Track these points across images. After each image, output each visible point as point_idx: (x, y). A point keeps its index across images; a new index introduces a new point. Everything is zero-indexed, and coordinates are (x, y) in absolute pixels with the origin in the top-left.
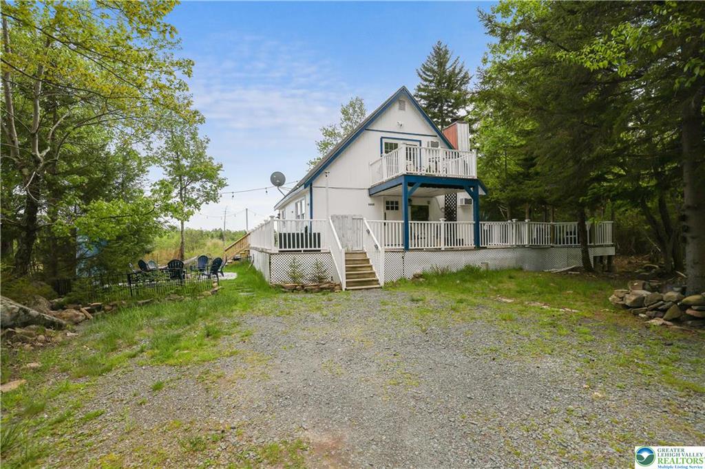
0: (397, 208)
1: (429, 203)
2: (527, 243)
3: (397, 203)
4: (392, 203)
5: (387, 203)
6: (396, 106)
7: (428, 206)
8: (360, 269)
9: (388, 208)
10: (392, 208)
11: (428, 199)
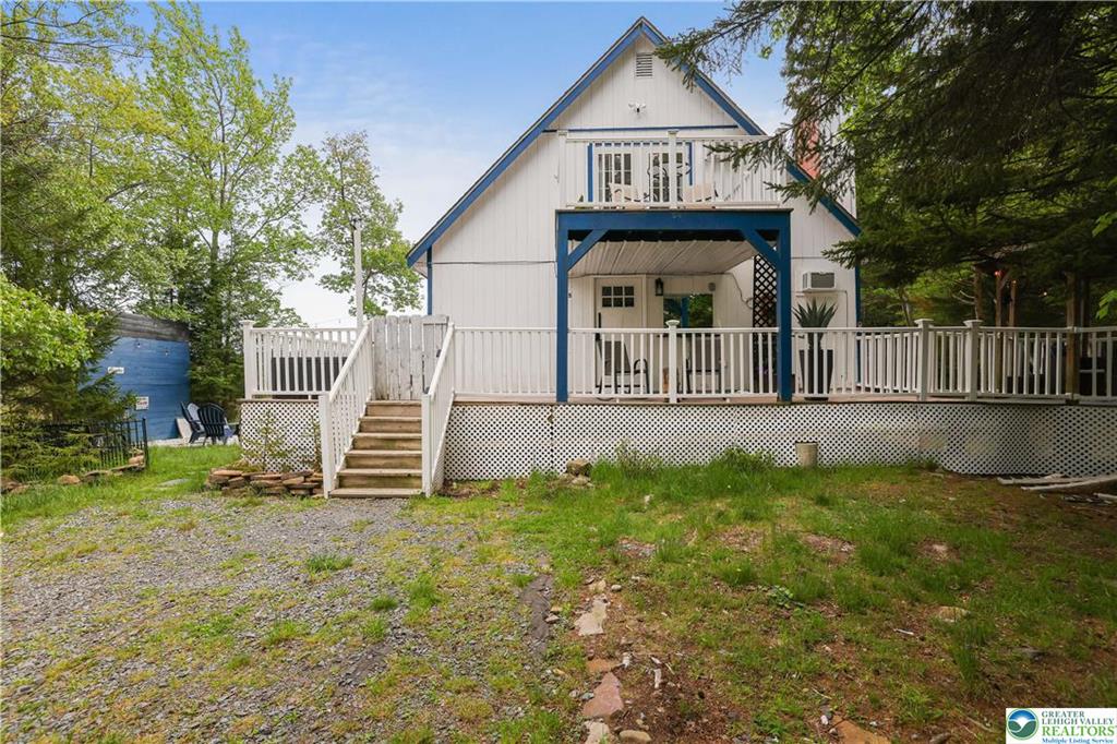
0: (630, 303)
1: (712, 286)
2: (968, 390)
3: (630, 290)
4: (618, 290)
5: (606, 291)
6: (631, 68)
7: (711, 296)
8: (405, 445)
9: (606, 304)
10: (618, 303)
11: (711, 279)
